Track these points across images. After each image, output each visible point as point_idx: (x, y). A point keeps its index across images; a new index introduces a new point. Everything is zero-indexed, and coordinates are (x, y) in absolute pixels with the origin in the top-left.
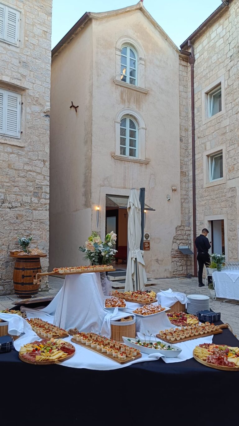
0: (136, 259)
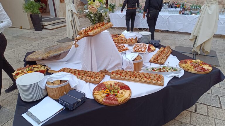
0: (72, 10)
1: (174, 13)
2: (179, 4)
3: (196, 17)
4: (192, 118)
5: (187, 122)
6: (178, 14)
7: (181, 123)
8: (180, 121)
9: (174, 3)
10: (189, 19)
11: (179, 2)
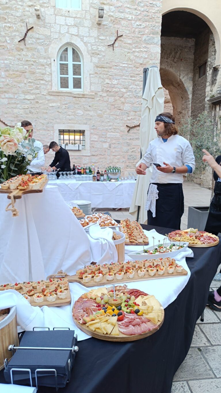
1: (86, 180)
2: (84, 169)
3: (118, 184)
4: (206, 334)
5: (205, 344)
6: (92, 182)
7: (199, 349)
8: (196, 347)
9: (75, 167)
10: (109, 188)
11: (83, 165)
